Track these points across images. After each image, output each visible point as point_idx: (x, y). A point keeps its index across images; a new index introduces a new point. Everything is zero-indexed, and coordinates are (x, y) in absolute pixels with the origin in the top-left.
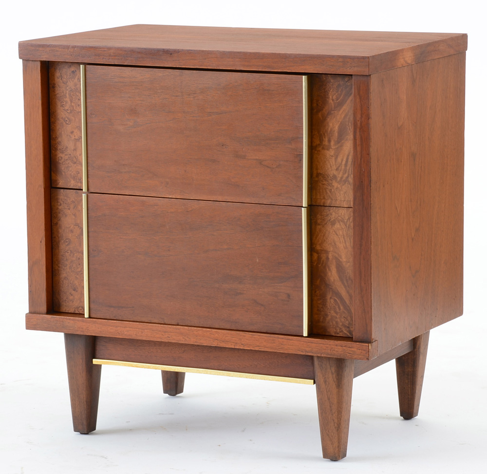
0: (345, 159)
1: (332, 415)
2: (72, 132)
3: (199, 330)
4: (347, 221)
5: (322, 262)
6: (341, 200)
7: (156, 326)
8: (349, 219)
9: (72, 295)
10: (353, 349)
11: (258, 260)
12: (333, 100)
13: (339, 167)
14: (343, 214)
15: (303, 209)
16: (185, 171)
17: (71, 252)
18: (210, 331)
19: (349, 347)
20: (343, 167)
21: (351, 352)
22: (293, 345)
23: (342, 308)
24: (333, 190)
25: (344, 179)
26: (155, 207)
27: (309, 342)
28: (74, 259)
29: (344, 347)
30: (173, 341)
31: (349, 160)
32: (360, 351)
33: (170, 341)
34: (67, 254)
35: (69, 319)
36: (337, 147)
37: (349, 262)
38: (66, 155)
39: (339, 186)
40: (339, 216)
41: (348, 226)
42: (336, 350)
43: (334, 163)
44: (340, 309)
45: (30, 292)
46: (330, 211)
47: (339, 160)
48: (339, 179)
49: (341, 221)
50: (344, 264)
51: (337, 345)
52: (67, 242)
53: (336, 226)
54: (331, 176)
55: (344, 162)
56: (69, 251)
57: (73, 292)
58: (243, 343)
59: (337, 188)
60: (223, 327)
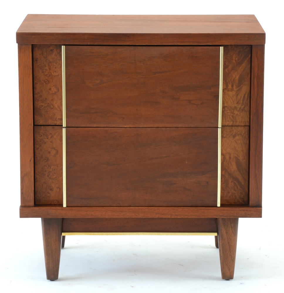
0: (243, 97)
1: (230, 252)
2: (50, 89)
3: (146, 208)
4: (244, 134)
5: (226, 160)
6: (240, 122)
7: (115, 208)
8: (245, 133)
9: (49, 193)
10: (251, 212)
11: (187, 163)
12: (235, 61)
13: (239, 101)
14: (241, 130)
15: (219, 129)
16: (137, 110)
17: (49, 166)
18: (153, 209)
19: (249, 211)
20: (241, 102)
21: (250, 214)
22: (211, 213)
23: (239, 187)
24: (234, 116)
25: (242, 108)
26: (115, 134)
27: (222, 210)
28: (51, 170)
29: (246, 212)
30: (128, 217)
31: (245, 97)
32: (256, 213)
33: (125, 217)
34: (45, 167)
35: (52, 209)
36: (238, 89)
37: (244, 159)
38: (45, 104)
39: (238, 113)
40: (238, 132)
41: (244, 137)
42: (240, 213)
43: (235, 99)
44: (237, 188)
45: (22, 193)
46: (232, 129)
47: (239, 97)
48: (238, 109)
49: (240, 135)
50: (241, 160)
51: (241, 211)
52: (46, 160)
53: (236, 138)
54: (233, 107)
55: (242, 99)
56: (47, 166)
57: (50, 191)
58: (176, 214)
59: (237, 114)
60: (161, 205)
